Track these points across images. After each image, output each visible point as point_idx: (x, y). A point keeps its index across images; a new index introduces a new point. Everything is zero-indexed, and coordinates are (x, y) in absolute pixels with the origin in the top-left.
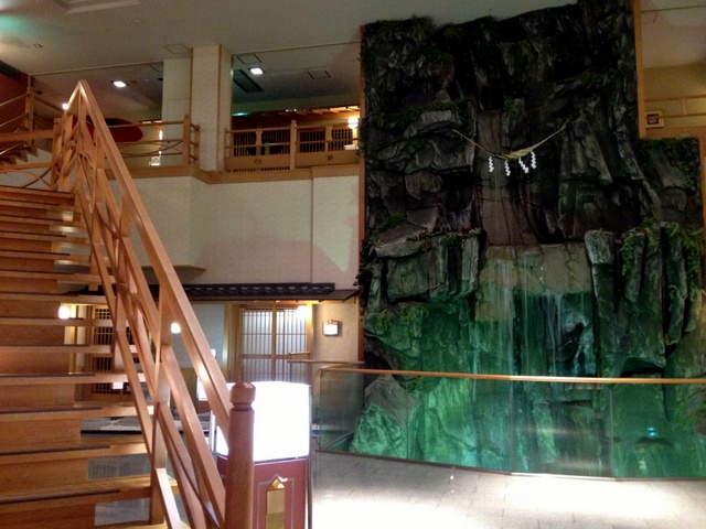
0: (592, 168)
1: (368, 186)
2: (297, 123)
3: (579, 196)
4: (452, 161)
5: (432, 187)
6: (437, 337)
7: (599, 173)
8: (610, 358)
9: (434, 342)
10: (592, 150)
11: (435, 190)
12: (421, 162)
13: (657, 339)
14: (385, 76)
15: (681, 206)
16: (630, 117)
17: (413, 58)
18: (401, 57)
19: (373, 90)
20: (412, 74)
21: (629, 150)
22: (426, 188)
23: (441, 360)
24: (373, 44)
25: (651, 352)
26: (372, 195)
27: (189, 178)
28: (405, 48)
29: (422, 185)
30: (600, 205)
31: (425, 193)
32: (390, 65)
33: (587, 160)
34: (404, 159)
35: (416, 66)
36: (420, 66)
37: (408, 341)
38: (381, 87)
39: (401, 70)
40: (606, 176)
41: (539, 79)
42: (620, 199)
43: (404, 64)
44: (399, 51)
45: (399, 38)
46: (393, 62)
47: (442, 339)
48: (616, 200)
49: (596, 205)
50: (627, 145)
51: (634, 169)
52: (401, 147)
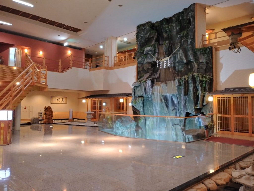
0: (181, 59)
1: (138, 67)
2: (128, 53)
3: (180, 67)
4: (152, 60)
5: (149, 67)
6: (148, 107)
7: (183, 60)
8: (182, 112)
9: (147, 108)
10: (182, 54)
11: (150, 68)
12: (146, 60)
13: (192, 107)
14: (141, 38)
15: (204, 68)
16: (192, 43)
17: (147, 33)
18: (144, 33)
19: (138, 43)
20: (147, 37)
21: (191, 52)
22: (148, 68)
23: (149, 112)
24: (139, 31)
25: (191, 110)
26: (139, 70)
27: (103, 69)
28: (145, 31)
29: (147, 67)
30: (186, 69)
31: (148, 69)
32: (142, 36)
33: (180, 57)
34: (143, 60)
35: (148, 35)
36: (149, 35)
37: (140, 107)
38: (140, 42)
39: (144, 37)
40: (185, 61)
41: (175, 34)
42: (190, 67)
43: (145, 35)
44: (144, 32)
45: (143, 28)
46: (142, 35)
47: (150, 107)
48: (189, 67)
49: (184, 69)
50: (191, 51)
51: (192, 58)
52: (142, 57)
